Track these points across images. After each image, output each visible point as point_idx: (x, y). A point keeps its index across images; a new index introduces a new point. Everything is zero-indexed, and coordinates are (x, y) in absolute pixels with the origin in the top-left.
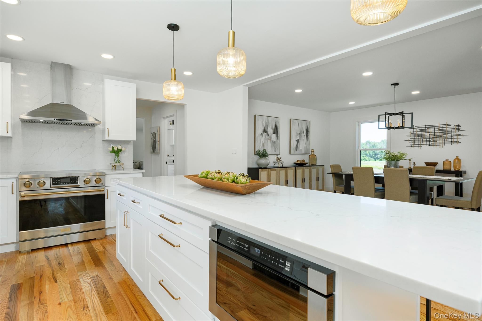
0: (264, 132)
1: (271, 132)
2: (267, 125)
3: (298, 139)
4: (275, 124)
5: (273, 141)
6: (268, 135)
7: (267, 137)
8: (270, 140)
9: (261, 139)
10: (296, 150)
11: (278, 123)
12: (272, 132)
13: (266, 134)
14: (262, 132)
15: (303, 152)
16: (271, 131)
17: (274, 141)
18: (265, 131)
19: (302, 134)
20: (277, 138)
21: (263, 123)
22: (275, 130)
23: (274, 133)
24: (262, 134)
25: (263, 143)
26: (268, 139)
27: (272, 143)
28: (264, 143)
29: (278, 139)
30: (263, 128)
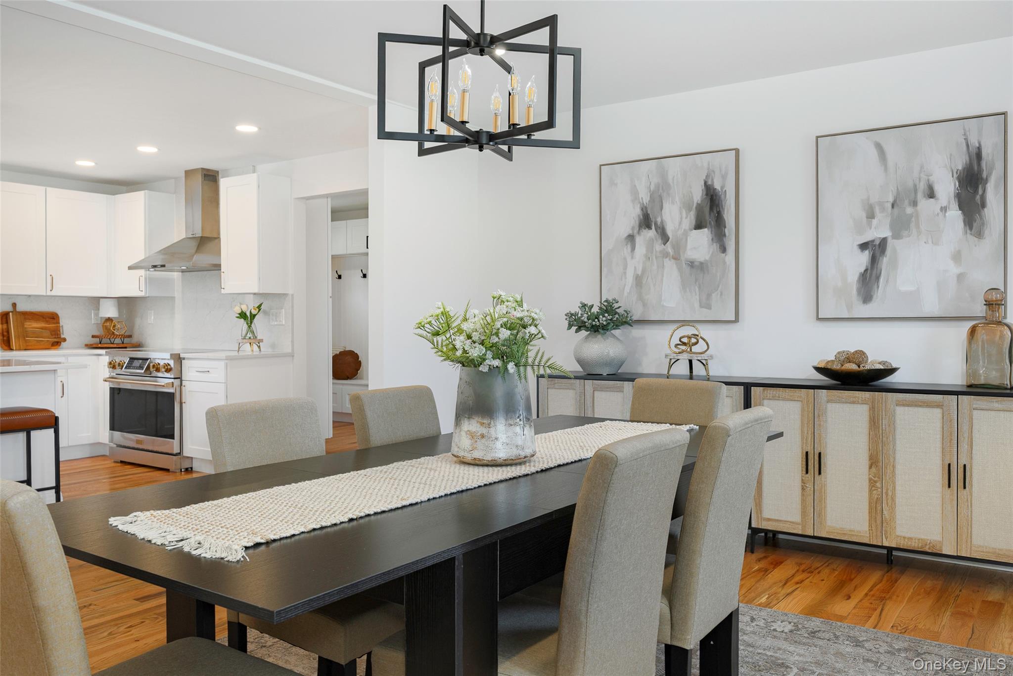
0: (640, 227)
1: (680, 223)
2: (658, 197)
3: (883, 236)
4: (705, 183)
5: (691, 264)
6: (665, 238)
7: (658, 246)
8: (676, 258)
9: (629, 259)
10: (867, 297)
11: (724, 177)
12: (689, 219)
13: (651, 233)
14: (633, 228)
15: (931, 307)
16: (681, 218)
17: (702, 260)
18: (646, 221)
19: (915, 203)
20: (716, 246)
21: (634, 192)
22: (707, 209)
23: (699, 226)
24: (631, 238)
25: (639, 273)
26: (666, 255)
27: (687, 269)
28: (644, 271)
29: (724, 249)
30: (637, 211)
